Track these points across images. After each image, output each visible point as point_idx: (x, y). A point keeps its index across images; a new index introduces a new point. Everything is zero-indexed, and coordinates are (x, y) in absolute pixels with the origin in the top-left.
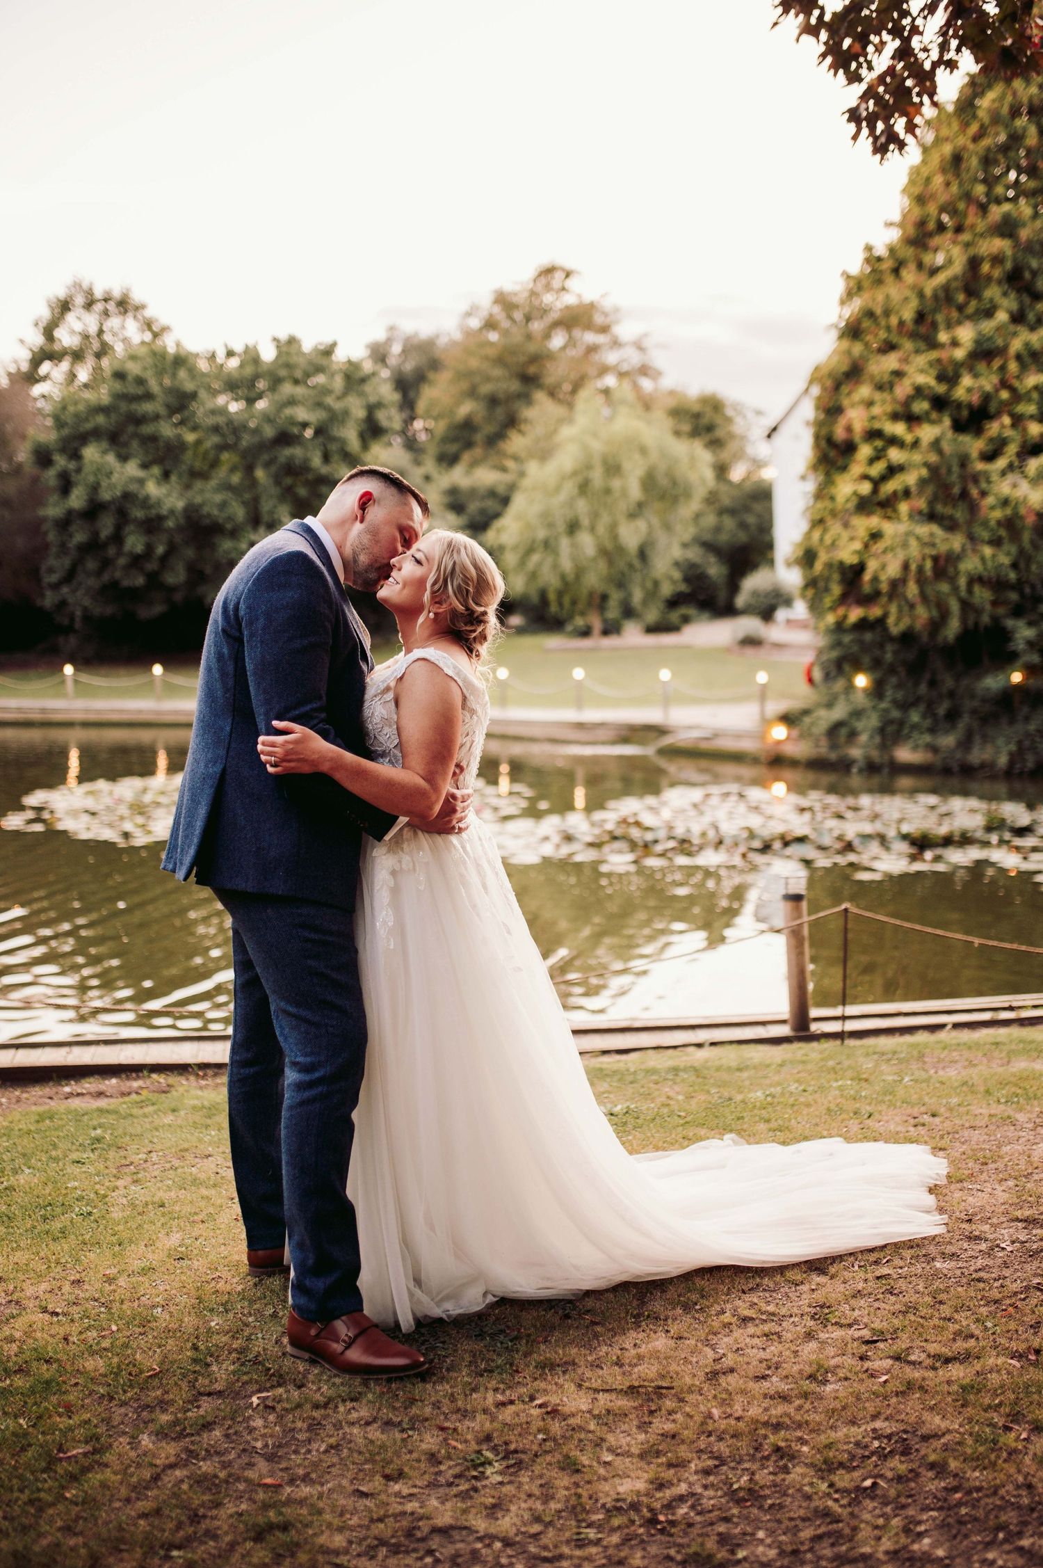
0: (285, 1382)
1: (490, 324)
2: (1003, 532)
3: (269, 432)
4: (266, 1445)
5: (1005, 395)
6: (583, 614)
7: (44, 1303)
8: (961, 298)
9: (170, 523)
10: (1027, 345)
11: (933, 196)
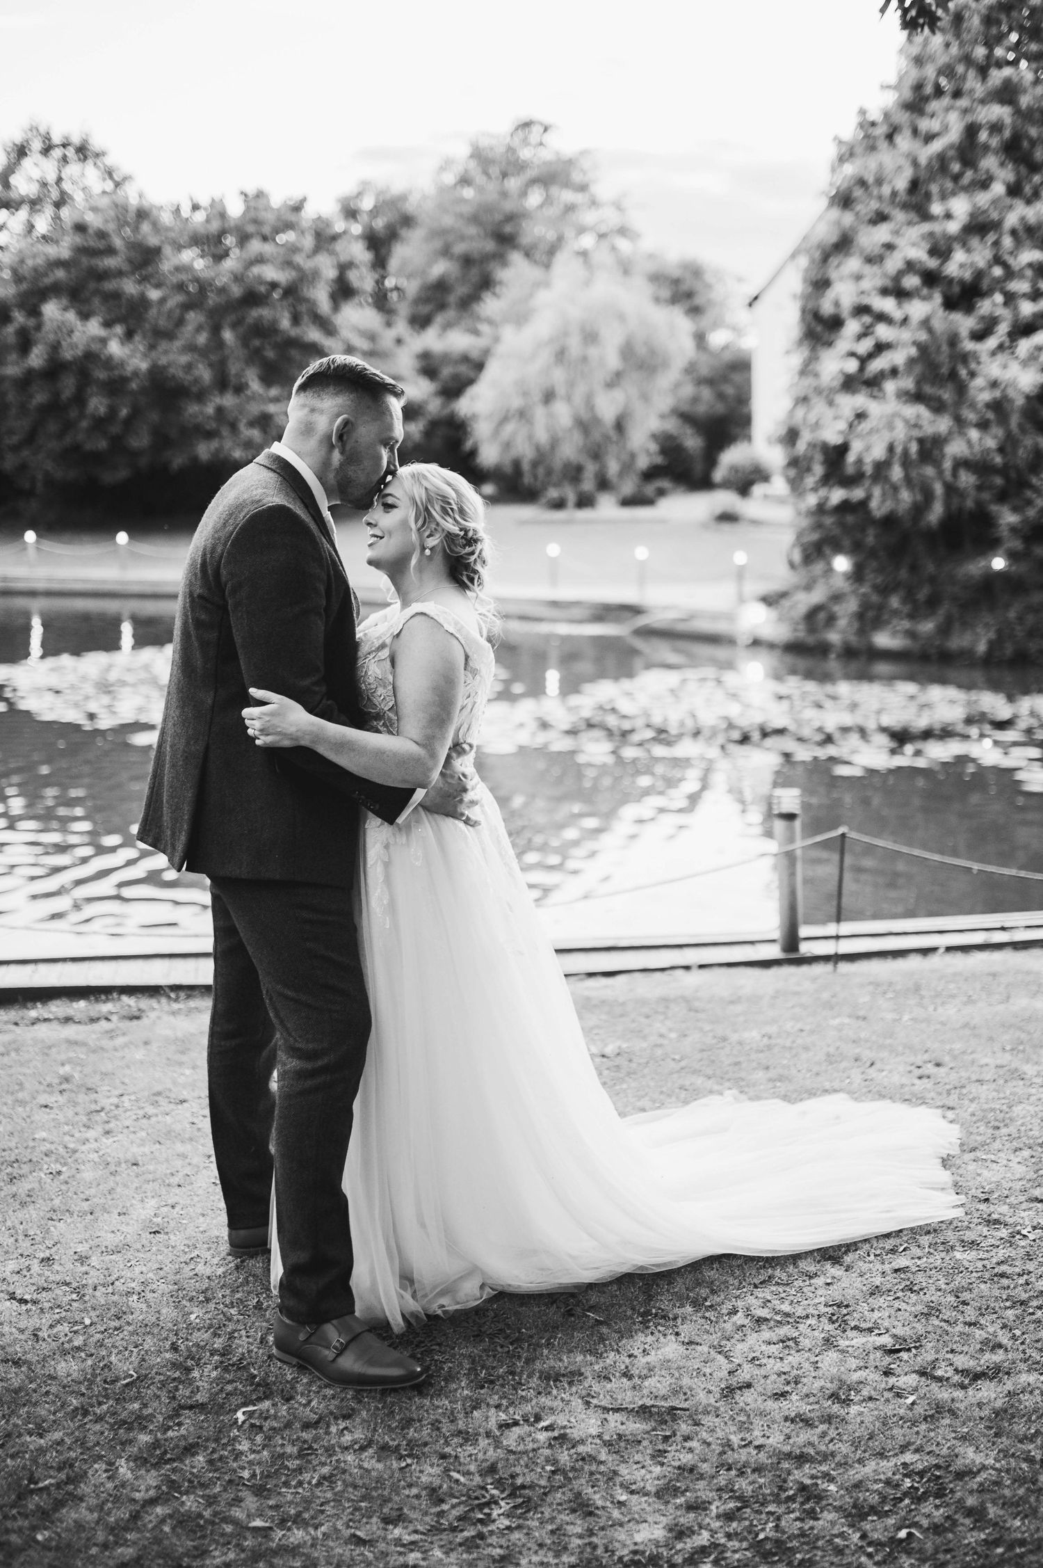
0: (272, 1393)
1: (465, 181)
2: (990, 415)
3: (236, 291)
4: (254, 1475)
5: (998, 271)
6: (556, 485)
7: (11, 1289)
8: (956, 167)
9: (134, 385)
10: (1023, 219)
11: (931, 58)
